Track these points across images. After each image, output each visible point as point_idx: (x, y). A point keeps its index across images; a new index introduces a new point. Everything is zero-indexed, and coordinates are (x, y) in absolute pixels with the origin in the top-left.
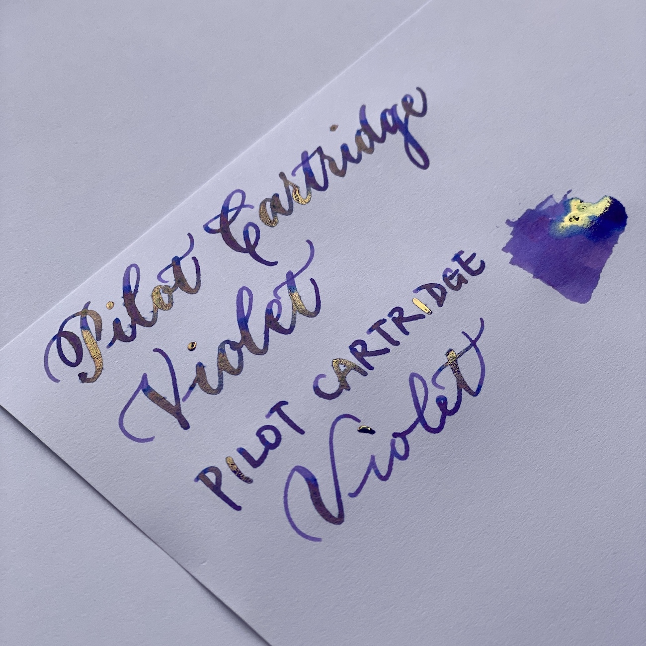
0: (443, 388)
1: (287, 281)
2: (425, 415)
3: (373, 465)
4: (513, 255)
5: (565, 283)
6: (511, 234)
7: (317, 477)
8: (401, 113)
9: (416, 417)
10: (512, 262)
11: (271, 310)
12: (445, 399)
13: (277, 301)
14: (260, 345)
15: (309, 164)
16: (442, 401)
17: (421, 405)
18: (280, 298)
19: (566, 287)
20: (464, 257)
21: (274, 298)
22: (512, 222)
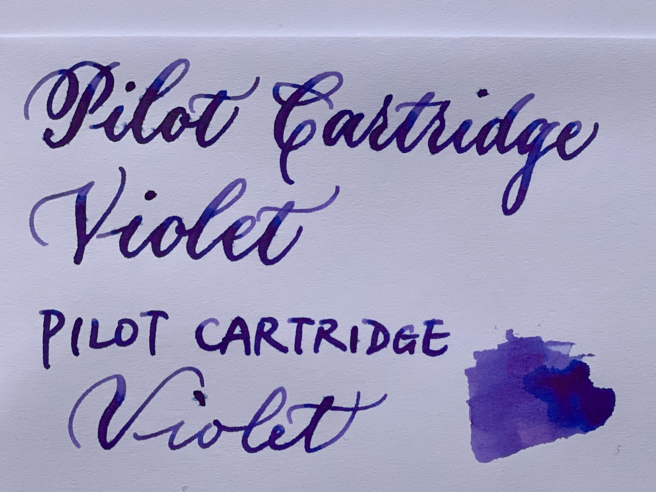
0: (291, 421)
1: (281, 210)
2: (255, 429)
3: (175, 429)
4: (477, 366)
5: (486, 430)
6: (498, 345)
7: (126, 399)
8: (552, 137)
9: (247, 424)
10: (468, 372)
11: (241, 225)
12: (283, 432)
13: (254, 220)
14: (199, 249)
15: (421, 110)
16: (279, 432)
17: (260, 419)
18: (259, 220)
19: (482, 434)
20: (437, 329)
21: (255, 216)
22: (512, 335)
